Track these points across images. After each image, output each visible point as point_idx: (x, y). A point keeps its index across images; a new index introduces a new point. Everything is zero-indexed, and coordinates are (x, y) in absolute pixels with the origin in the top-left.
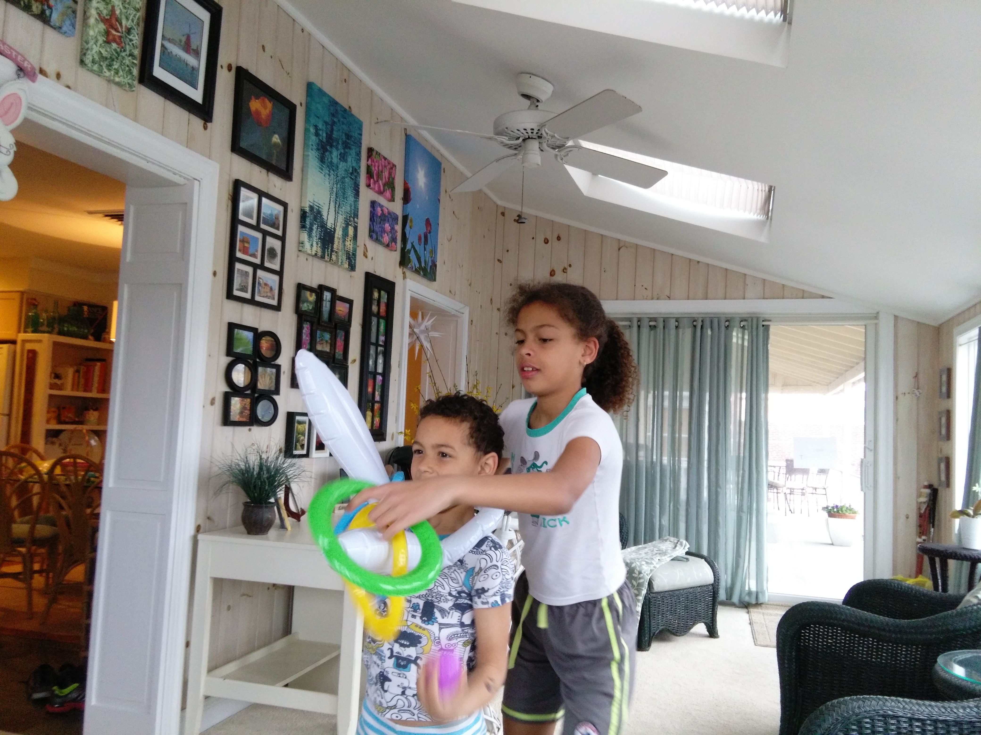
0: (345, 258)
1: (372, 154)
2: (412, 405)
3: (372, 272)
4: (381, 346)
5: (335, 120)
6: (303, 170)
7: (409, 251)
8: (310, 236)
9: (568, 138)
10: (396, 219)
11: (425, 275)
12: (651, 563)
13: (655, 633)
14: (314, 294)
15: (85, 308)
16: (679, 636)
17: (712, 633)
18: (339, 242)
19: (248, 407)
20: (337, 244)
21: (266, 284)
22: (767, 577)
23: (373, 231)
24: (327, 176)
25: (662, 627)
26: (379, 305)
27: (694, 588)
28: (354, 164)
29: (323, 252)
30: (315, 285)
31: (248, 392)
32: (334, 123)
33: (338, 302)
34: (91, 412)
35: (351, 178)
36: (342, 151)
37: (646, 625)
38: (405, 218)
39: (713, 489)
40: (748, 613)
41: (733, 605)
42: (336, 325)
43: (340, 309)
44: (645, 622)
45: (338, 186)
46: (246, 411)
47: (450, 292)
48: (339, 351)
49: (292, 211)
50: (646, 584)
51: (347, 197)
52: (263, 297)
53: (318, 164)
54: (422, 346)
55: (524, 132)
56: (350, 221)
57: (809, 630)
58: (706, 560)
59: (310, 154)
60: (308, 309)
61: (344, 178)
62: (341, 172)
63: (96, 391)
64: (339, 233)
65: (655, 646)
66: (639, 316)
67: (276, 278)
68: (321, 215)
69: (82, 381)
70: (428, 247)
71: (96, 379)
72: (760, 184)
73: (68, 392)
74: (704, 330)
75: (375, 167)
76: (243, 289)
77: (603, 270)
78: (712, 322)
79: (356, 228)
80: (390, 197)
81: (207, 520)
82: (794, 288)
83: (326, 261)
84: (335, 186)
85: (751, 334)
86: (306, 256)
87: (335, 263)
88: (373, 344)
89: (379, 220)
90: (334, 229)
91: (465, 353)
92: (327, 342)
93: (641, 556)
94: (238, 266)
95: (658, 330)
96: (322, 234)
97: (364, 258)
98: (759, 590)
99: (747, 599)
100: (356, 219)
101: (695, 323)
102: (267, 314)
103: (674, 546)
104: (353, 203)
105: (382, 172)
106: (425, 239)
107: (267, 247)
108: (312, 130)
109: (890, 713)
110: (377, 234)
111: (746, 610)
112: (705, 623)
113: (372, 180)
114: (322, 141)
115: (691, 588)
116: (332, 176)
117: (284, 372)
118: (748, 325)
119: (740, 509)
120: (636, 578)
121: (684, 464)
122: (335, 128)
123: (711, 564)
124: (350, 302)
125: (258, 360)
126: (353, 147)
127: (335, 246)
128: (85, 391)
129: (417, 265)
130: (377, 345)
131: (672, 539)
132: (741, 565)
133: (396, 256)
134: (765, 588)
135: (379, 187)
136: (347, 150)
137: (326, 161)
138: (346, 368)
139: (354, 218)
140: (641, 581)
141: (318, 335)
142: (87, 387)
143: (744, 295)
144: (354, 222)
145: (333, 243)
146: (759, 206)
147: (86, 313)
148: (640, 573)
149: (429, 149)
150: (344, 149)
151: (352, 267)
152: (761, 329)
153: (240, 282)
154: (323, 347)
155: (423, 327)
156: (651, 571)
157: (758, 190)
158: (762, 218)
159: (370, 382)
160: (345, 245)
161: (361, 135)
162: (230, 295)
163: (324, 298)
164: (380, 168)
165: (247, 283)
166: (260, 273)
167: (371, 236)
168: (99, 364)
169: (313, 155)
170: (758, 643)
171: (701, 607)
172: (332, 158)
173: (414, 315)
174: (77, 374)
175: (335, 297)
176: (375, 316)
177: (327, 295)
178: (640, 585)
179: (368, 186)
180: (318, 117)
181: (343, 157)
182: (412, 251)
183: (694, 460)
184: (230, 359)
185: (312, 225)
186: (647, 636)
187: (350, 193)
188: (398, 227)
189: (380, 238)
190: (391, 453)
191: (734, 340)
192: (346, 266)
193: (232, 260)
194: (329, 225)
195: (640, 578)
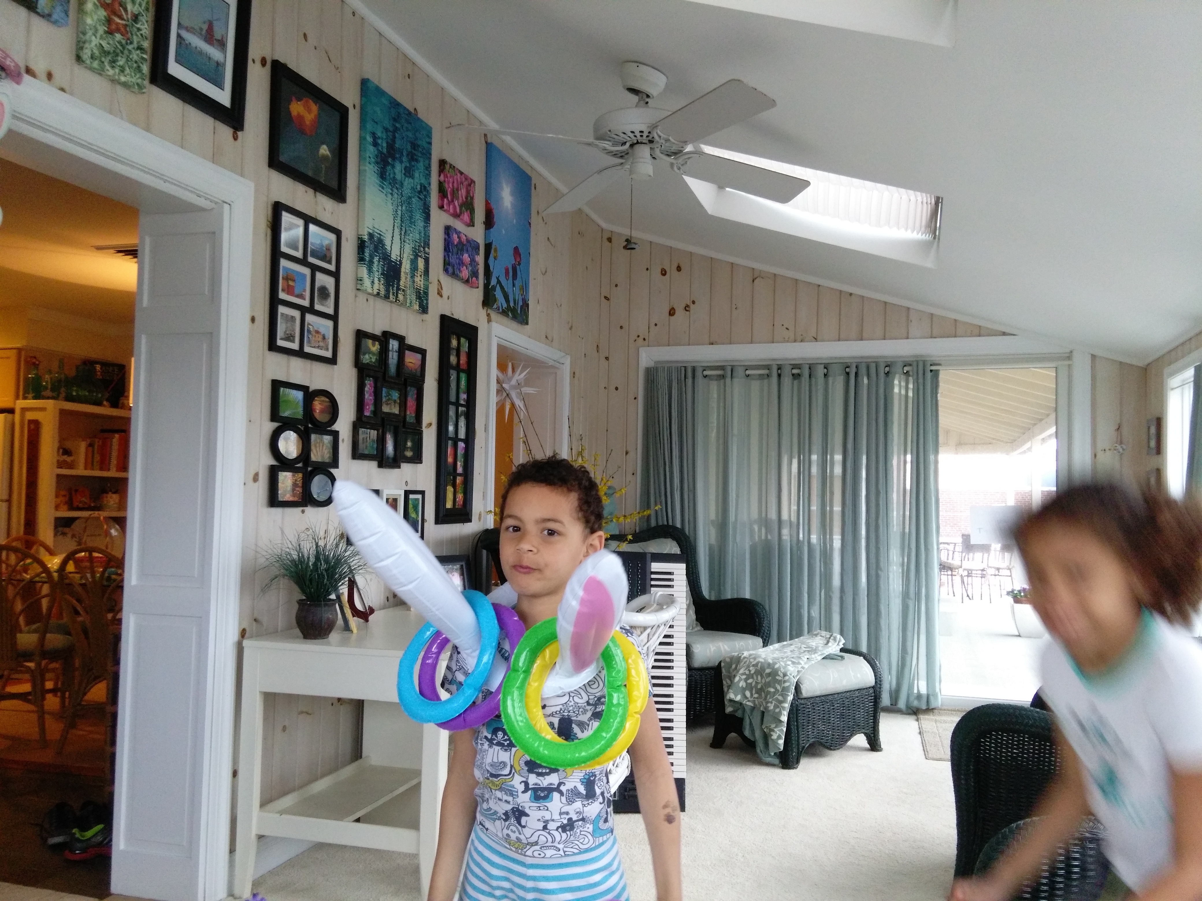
0: (414, 297)
1: (444, 168)
2: (503, 477)
3: (448, 314)
4: (462, 405)
5: (398, 125)
6: (360, 188)
7: (494, 288)
8: (370, 271)
9: (686, 142)
10: (477, 247)
11: (515, 318)
12: (799, 663)
13: (804, 747)
14: (377, 343)
15: (98, 367)
16: (834, 750)
17: (874, 745)
18: (406, 278)
19: (300, 483)
20: (404, 280)
21: (317, 332)
22: (940, 677)
23: (449, 264)
24: (390, 196)
25: (813, 740)
26: (458, 356)
27: (851, 691)
28: (423, 181)
29: (387, 291)
30: (378, 332)
31: (300, 465)
32: (396, 130)
33: (407, 352)
34: (110, 494)
35: (419, 198)
36: (408, 165)
37: (794, 738)
38: (488, 247)
39: (873, 572)
40: (917, 720)
41: (899, 711)
42: (405, 380)
43: (411, 361)
44: (793, 735)
45: (404, 208)
46: (297, 489)
47: (546, 337)
48: (410, 413)
49: (347, 240)
50: (794, 688)
51: (414, 222)
52: (314, 347)
53: (378, 182)
54: (513, 405)
55: (632, 135)
56: (420, 252)
57: (990, 738)
58: (865, 658)
59: (367, 168)
60: (371, 362)
61: (410, 198)
62: (407, 191)
63: (115, 469)
64: (406, 267)
65: (805, 763)
66: (779, 363)
67: (330, 324)
68: (384, 245)
69: (97, 457)
70: (518, 283)
71: (115, 454)
72: (924, 195)
73: (80, 471)
74: (860, 379)
75: (448, 184)
76: (289, 338)
77: (734, 307)
78: (868, 368)
79: (427, 261)
80: (468, 221)
81: (254, 623)
82: (967, 323)
83: (391, 302)
84: (400, 208)
85: (916, 382)
86: (365, 296)
87: (403, 305)
88: (452, 404)
89: (455, 250)
90: (400, 261)
91: (566, 412)
92: (395, 402)
93: (786, 655)
94: (282, 310)
95: (803, 379)
96: (385, 269)
97: (438, 296)
98: (930, 693)
99: (915, 703)
100: (426, 249)
101: (847, 370)
102: (320, 368)
103: (825, 642)
104: (422, 229)
105: (457, 190)
106: (514, 272)
107: (317, 285)
108: (369, 139)
109: (1087, 835)
110: (453, 266)
111: (914, 717)
112: (865, 734)
113: (445, 200)
114: (381, 153)
115: (848, 692)
116: (396, 195)
117: (343, 440)
118: (913, 371)
119: (905, 596)
120: (780, 681)
121: (837, 543)
122: (397, 135)
123: (872, 662)
124: (422, 352)
125: (310, 426)
126: (419, 158)
127: (402, 283)
128: (101, 469)
129: (505, 305)
130: (457, 404)
131: (824, 633)
132: (908, 663)
133: (478, 294)
134: (938, 690)
135: (455, 207)
136: (413, 163)
137: (388, 178)
138: (420, 434)
139: (424, 248)
140: (787, 684)
141: (384, 394)
142: (104, 465)
143: (908, 333)
144: (425, 253)
145: (399, 280)
146: (924, 222)
147: (99, 373)
148: (785, 675)
149: (516, 160)
150: (410, 162)
151: (424, 309)
152: (929, 375)
153: (284, 330)
154: (391, 409)
155: (514, 382)
156: (799, 672)
157: (922, 203)
158: (927, 237)
159: (450, 450)
160: (414, 282)
161: (430, 143)
162: (273, 346)
163: (391, 348)
164: (455, 185)
165: (294, 330)
166: (309, 318)
167: (446, 270)
168: (117, 436)
169: (371, 172)
170: (930, 756)
171: (860, 715)
172: (395, 173)
173: (502, 367)
174: (91, 449)
175: (404, 347)
176: (454, 368)
177: (394, 344)
178: (785, 690)
179: (441, 207)
180: (376, 123)
181: (409, 172)
182: (498, 288)
183: (849, 537)
184: (276, 425)
185: (372, 257)
186: (795, 750)
187: (418, 216)
188: (480, 259)
189: (457, 272)
190: (478, 536)
191: (896, 390)
192: (416, 307)
193: (274, 302)
194: (394, 257)
195: (785, 682)
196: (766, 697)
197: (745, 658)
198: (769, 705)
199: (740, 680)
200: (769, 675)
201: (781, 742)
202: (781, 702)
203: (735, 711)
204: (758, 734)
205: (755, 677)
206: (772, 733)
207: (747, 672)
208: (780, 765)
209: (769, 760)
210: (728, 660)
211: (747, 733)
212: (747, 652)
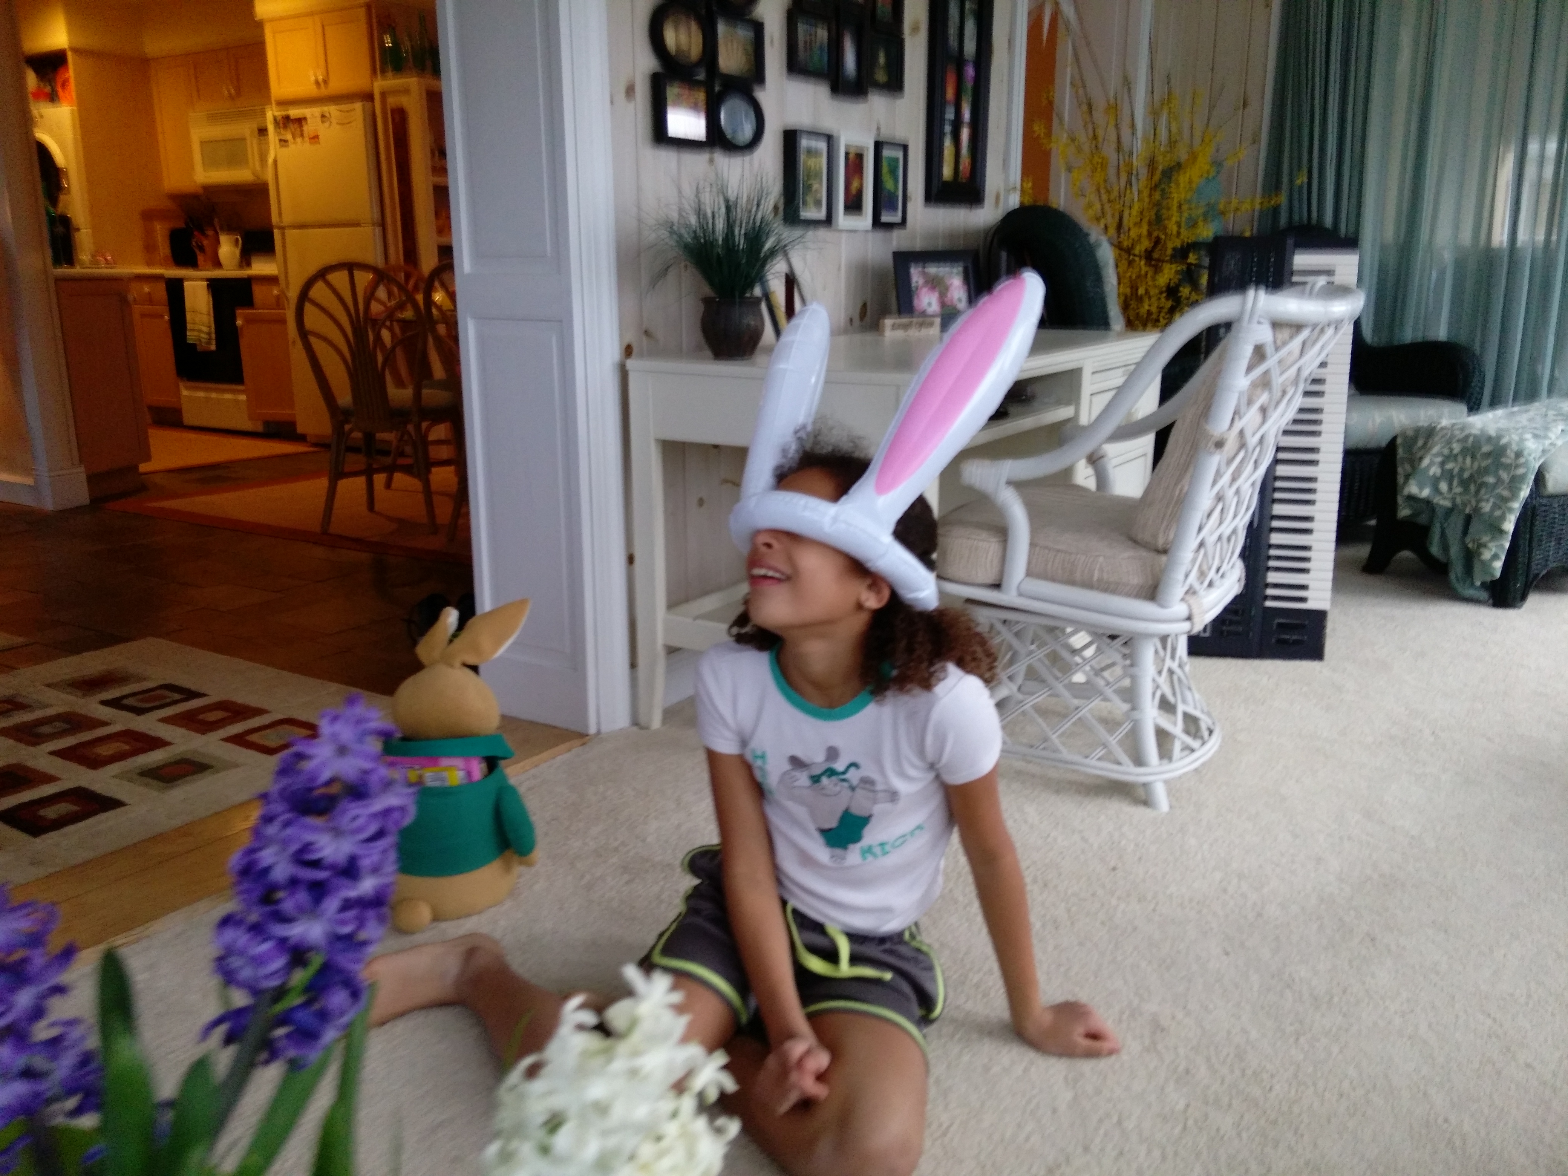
13: (1537, 575)
25: (1555, 565)
31: (700, 74)
37: (1522, 559)
44: (1520, 554)
50: (1533, 477)
65: (1534, 600)
81: (644, 335)
91: (1145, 28)
93: (1520, 425)
117: (771, 40)
120: (1510, 465)
140: (1521, 471)
148: (1518, 454)
156: (1544, 451)
159: (951, 79)
178: (1516, 480)
186: (1521, 578)
195: (1517, 466)
196: (1477, 492)
197: (1443, 429)
198: (1483, 504)
199: (1431, 464)
200: (1488, 455)
201: (1498, 565)
202: (1506, 500)
203: (1415, 515)
204: (1455, 551)
205: (1460, 459)
206: (1483, 550)
207: (1446, 452)
208: (1491, 601)
209: (1470, 592)
210: (1410, 433)
211: (1435, 549)
212: (1445, 422)
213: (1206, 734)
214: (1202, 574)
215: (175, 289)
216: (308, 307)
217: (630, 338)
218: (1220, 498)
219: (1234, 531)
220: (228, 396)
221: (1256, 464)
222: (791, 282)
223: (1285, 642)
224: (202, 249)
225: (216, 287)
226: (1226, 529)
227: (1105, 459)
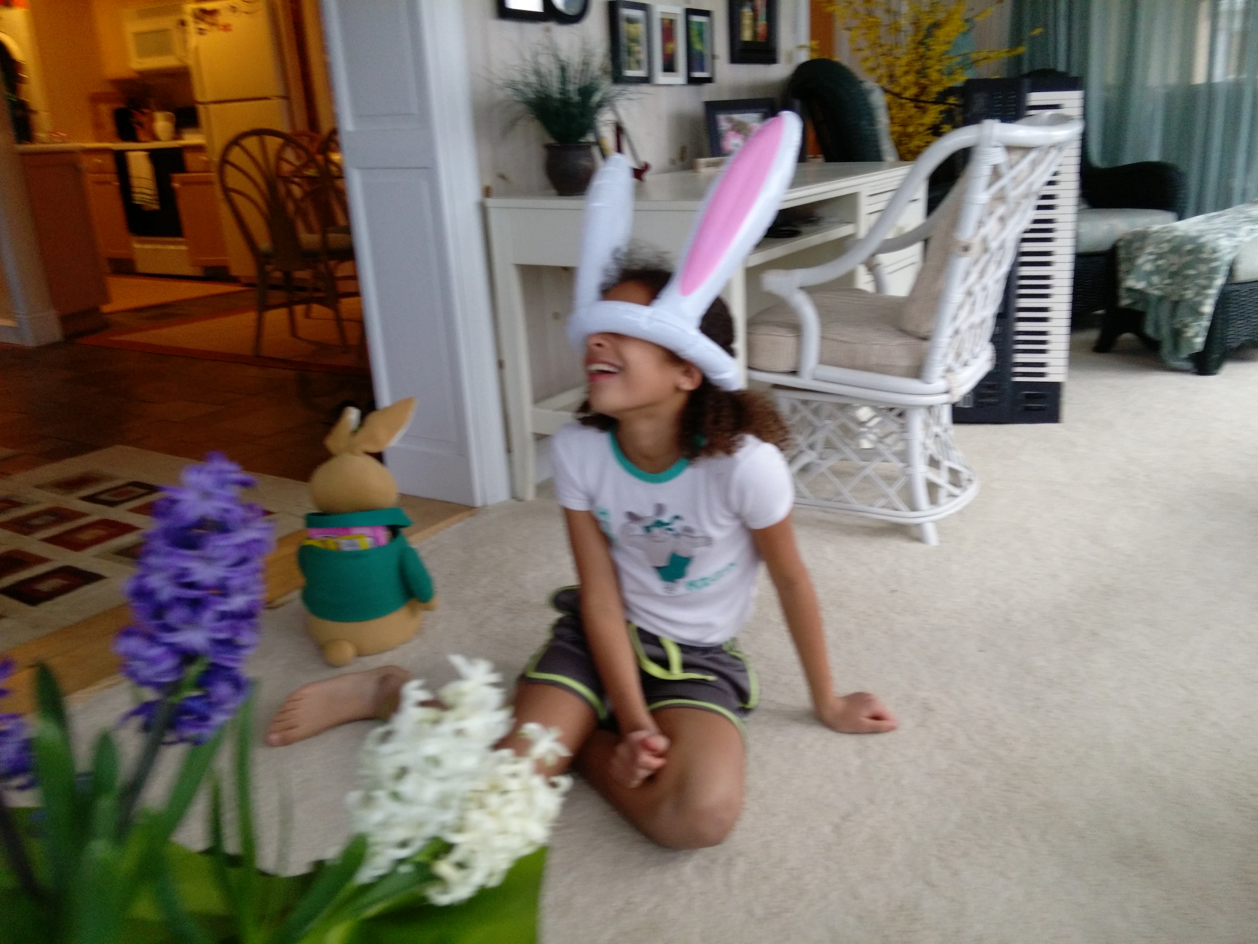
12: (1236, 236)
13: (1231, 347)
25: (1245, 339)
37: (1220, 334)
44: (1218, 331)
50: (1226, 269)
65: (1230, 369)
81: (500, 179)
93: (1215, 227)
120: (1206, 260)
140: (1217, 263)
148: (1214, 251)
156: (1235, 248)
186: (1219, 351)
196: (1183, 282)
197: (1156, 232)
198: (1186, 292)
199: (1145, 262)
200: (1190, 252)
201: (1200, 340)
202: (1205, 288)
203: (1134, 303)
204: (1165, 331)
205: (1169, 256)
206: (1187, 329)
207: (1157, 251)
208: (1196, 370)
209: (1177, 364)
210: (1129, 237)
211: (1149, 330)
212: (1156, 227)
213: (964, 483)
214: (958, 355)
215: (120, 158)
216: (229, 169)
217: (488, 182)
218: (969, 293)
219: (983, 322)
220: (172, 247)
221: (999, 264)
222: (619, 130)
223: (1028, 409)
224: (140, 124)
225: (155, 156)
226: (976, 318)
227: (880, 266)
